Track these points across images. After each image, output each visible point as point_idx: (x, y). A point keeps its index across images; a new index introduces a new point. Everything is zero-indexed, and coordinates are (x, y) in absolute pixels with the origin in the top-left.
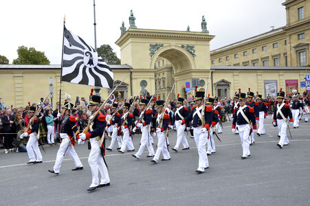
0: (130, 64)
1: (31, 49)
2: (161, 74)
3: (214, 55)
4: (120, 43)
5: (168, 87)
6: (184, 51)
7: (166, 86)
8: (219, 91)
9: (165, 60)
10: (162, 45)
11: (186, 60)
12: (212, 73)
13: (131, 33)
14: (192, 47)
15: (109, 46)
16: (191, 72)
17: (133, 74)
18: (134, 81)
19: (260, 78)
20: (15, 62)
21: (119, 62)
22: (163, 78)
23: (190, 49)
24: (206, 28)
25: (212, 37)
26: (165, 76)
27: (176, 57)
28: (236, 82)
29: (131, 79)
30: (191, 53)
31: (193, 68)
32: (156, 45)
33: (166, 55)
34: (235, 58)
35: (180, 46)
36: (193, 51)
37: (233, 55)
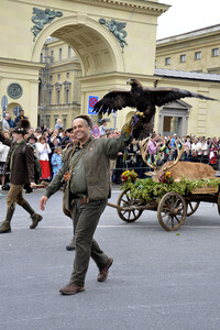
2: (64, 75)
3: (166, 48)
5: (74, 103)
6: (103, 32)
7: (71, 101)
8: (167, 120)
10: (60, 14)
11: (107, 51)
12: (156, 82)
14: (121, 26)
16: (114, 76)
22: (65, 83)
23: (118, 28)
25: (165, 7)
26: (71, 80)
27: (88, 44)
28: (202, 105)
30: (118, 37)
31: (119, 68)
32: (47, 12)
33: (67, 35)
34: (213, 56)
35: (97, 19)
36: (121, 35)
37: (209, 50)
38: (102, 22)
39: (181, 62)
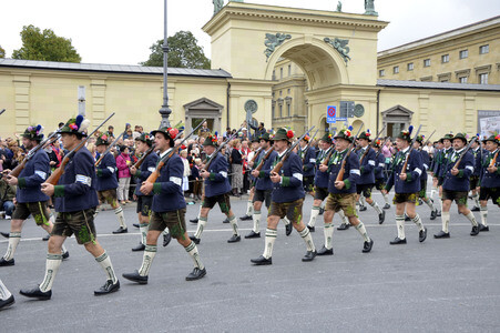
0: (229, 69)
1: (47, 32)
2: (285, 91)
3: (385, 59)
4: (211, 29)
5: (296, 116)
6: (328, 49)
7: (292, 114)
8: (390, 126)
9: (293, 64)
10: (289, 37)
11: (332, 67)
12: (379, 92)
13: (231, 11)
14: (344, 43)
15: (190, 34)
16: (339, 88)
17: (232, 88)
18: (232, 101)
19: (469, 105)
20: (17, 55)
21: (207, 65)
22: (287, 99)
23: (341, 46)
24: (372, 6)
25: (384, 24)
26: (292, 95)
27: (313, 61)
28: (423, 111)
29: (228, 96)
30: (341, 53)
31: (344, 81)
32: (277, 36)
33: (294, 55)
34: (425, 66)
35: (322, 39)
36: (345, 51)
37: (421, 61)
38: (327, 41)
39: (394, 73)
